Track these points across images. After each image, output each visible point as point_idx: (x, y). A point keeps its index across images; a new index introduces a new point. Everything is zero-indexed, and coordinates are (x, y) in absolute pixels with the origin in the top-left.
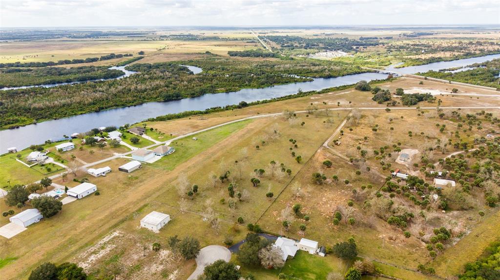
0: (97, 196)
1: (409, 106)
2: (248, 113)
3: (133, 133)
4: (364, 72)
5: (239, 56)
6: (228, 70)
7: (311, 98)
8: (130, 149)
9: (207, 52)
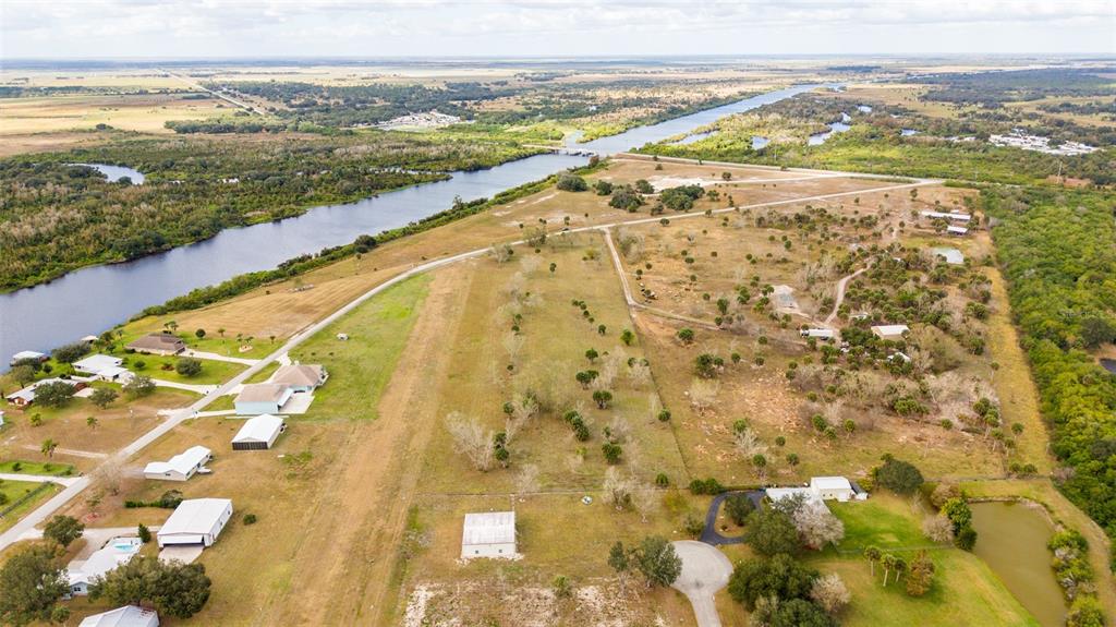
0: (253, 527)
1: (687, 212)
2: (398, 262)
3: (149, 350)
4: (534, 155)
5: (204, 132)
6: (218, 167)
7: (497, 214)
8: (195, 393)
9: (102, 127)
